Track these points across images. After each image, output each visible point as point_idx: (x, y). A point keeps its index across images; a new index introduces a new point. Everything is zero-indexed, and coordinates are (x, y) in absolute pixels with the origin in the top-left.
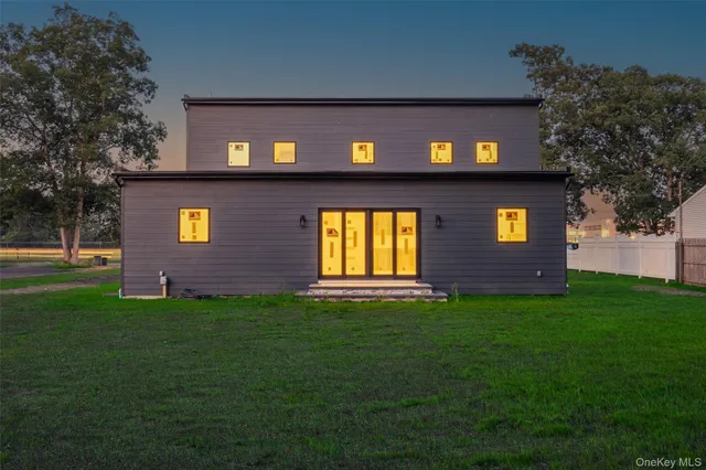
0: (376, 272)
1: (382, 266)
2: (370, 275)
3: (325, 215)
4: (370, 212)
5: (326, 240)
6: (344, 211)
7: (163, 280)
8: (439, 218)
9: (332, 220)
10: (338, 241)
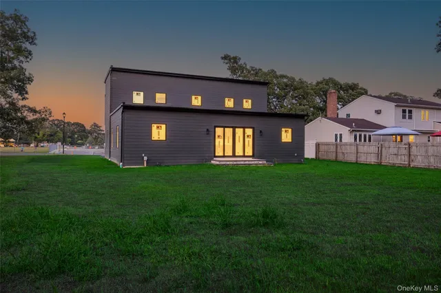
0: (237, 154)
1: (239, 152)
2: (234, 156)
3: (217, 129)
4: (234, 128)
5: (217, 141)
6: (224, 127)
7: (145, 158)
8: (261, 132)
9: (219, 131)
10: (222, 141)
